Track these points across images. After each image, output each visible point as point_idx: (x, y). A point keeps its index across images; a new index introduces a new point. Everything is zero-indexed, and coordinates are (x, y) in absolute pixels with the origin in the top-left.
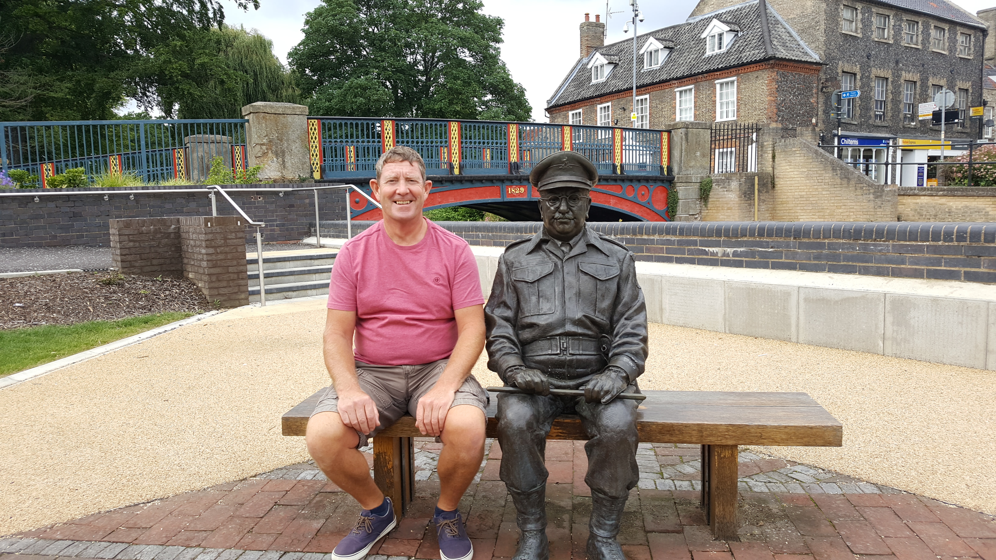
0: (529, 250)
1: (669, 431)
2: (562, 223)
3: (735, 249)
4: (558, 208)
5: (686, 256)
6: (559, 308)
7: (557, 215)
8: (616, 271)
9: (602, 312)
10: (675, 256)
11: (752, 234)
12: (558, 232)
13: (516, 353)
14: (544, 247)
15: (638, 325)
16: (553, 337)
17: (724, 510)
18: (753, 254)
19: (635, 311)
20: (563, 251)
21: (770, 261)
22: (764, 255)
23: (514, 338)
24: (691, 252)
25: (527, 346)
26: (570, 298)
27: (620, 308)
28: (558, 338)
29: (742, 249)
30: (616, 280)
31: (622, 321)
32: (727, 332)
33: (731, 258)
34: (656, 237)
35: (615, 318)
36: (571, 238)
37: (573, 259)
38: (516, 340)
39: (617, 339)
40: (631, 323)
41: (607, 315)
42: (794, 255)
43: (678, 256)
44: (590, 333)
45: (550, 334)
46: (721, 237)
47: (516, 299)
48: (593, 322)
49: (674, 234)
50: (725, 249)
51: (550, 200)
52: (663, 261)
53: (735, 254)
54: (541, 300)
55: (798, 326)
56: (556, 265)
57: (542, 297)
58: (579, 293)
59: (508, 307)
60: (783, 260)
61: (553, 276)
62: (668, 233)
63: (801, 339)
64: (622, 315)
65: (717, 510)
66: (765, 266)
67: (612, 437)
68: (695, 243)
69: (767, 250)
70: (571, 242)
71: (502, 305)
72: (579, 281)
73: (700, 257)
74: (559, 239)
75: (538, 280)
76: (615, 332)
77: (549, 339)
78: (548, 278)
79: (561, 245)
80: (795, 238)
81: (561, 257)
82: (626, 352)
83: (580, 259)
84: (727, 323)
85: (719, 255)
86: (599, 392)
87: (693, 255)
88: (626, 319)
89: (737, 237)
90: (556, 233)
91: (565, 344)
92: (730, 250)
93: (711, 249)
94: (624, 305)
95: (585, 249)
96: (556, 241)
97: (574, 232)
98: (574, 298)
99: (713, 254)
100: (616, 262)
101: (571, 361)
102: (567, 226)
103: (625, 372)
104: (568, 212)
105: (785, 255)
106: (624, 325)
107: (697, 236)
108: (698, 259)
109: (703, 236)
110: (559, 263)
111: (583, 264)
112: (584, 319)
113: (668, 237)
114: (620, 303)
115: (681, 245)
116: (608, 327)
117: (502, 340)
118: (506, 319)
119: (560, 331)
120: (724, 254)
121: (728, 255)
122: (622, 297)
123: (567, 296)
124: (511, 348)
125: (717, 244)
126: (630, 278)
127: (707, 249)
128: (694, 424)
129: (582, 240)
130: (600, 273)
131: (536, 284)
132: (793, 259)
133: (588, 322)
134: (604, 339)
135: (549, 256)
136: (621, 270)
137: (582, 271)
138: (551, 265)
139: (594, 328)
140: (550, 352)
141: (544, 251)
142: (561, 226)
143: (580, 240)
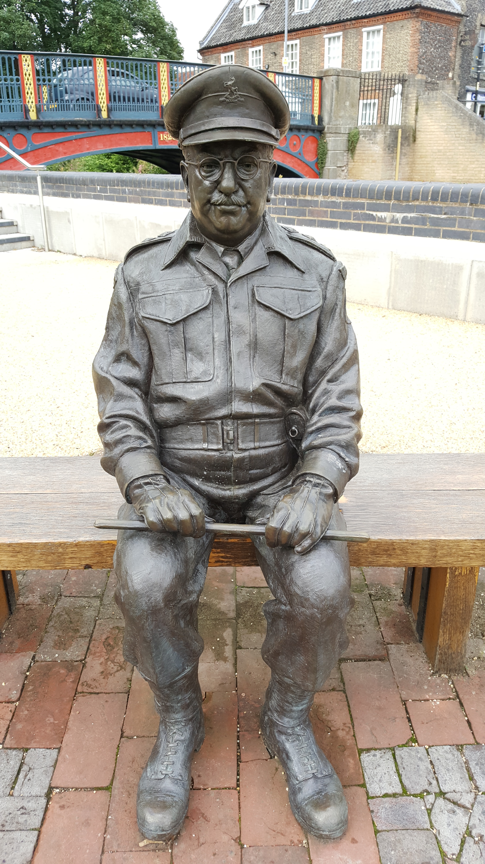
0: (168, 261)
1: (386, 551)
2: (225, 213)
3: (405, 215)
4: (217, 183)
5: (352, 221)
6: (221, 373)
7: (216, 197)
8: (316, 301)
9: (292, 374)
10: (339, 221)
11: (425, 198)
12: (218, 230)
13: (148, 447)
14: (193, 255)
15: (348, 392)
16: (210, 422)
17: (450, 639)
18: (423, 221)
19: (343, 366)
20: (226, 265)
21: (442, 229)
22: (435, 222)
23: (145, 418)
24: (357, 217)
25: (167, 431)
26: (239, 354)
27: (319, 362)
28: (219, 422)
29: (413, 215)
30: (315, 317)
31: (324, 385)
32: (390, 307)
33: (400, 224)
34: (320, 198)
35: (311, 379)
36: (241, 240)
37: (244, 280)
38: (148, 422)
39: (315, 418)
40: (336, 388)
41: (300, 376)
42: (468, 224)
43: (343, 221)
44: (272, 411)
45: (207, 416)
46: (390, 200)
47: (147, 348)
48: (278, 392)
49: (340, 195)
50: (394, 214)
51: (202, 166)
52: (327, 227)
53: (405, 220)
54: (189, 355)
55: (467, 302)
56: (215, 291)
57: (191, 350)
58: (256, 344)
59: (135, 363)
60: (456, 229)
61: (209, 312)
62: (333, 194)
63: (469, 317)
64: (323, 373)
65: (441, 640)
66: (436, 234)
67: (313, 617)
68: (362, 206)
69: (439, 216)
70: (241, 248)
71: (124, 358)
72: (254, 320)
73: (367, 222)
74: (220, 241)
75: (184, 320)
76: (311, 405)
77: (203, 424)
78: (201, 315)
79: (224, 254)
80: (471, 204)
81: (224, 277)
82: (331, 443)
83: (257, 280)
84: (391, 298)
85: (388, 221)
86: (290, 536)
87: (359, 219)
88: (329, 381)
89: (408, 200)
90: (215, 232)
91: (231, 433)
92: (399, 216)
93: (379, 214)
94: (327, 357)
95: (265, 262)
96: (214, 244)
97: (247, 229)
98: (246, 354)
99: (380, 219)
100: (315, 282)
101: (241, 460)
102: (234, 220)
103: (331, 484)
104: (236, 192)
105: (459, 223)
106: (326, 392)
107: (365, 198)
108: (365, 225)
109: (371, 198)
110: (220, 287)
111: (261, 290)
112: (263, 389)
113: (334, 199)
114: (319, 353)
115: (347, 208)
116: (300, 397)
117: (123, 422)
118: (131, 383)
119: (223, 412)
120: (394, 220)
121: (397, 221)
122: (323, 345)
123: (235, 349)
124: (140, 438)
125: (386, 208)
126: (338, 310)
127: (374, 214)
128: (426, 541)
129: (260, 244)
130: (290, 306)
131: (180, 327)
132: (467, 227)
133: (270, 395)
134: (294, 417)
135: (203, 275)
136: (325, 298)
137: (260, 303)
138: (205, 292)
139: (278, 401)
140: (205, 446)
141: (193, 264)
142: (223, 220)
143: (256, 243)
